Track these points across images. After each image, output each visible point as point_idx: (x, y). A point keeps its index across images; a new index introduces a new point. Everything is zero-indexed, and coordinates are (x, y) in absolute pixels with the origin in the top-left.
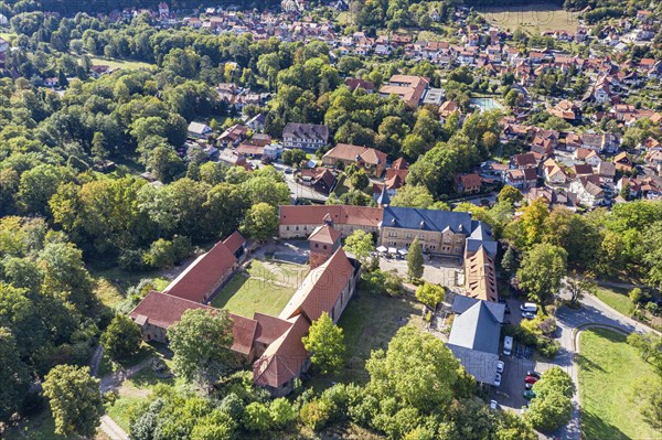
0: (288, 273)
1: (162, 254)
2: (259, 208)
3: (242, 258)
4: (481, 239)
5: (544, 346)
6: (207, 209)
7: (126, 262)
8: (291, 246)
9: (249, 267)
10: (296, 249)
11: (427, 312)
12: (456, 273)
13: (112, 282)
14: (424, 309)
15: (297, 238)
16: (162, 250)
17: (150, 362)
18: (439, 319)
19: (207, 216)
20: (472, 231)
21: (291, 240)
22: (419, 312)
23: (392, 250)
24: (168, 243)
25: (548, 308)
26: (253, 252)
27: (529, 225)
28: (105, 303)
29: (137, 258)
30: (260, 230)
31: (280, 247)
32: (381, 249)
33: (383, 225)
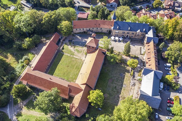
0: (78, 51)
1: (29, 44)
2: (65, 23)
3: (60, 44)
4: (152, 37)
5: (175, 87)
6: (43, 24)
7: (16, 48)
8: (78, 37)
9: (63, 49)
10: (80, 38)
11: (131, 71)
12: (141, 48)
13: (13, 55)
14: (130, 69)
15: (80, 33)
16: (29, 43)
17: (31, 97)
18: (136, 73)
19: (44, 26)
20: (148, 31)
21: (78, 34)
22: (128, 71)
23: (117, 38)
24: (31, 39)
25: (175, 66)
26: (64, 40)
27: (170, 28)
28: (12, 65)
29: (20, 46)
30: (65, 33)
31: (74, 38)
32: (113, 38)
33: (114, 29)
